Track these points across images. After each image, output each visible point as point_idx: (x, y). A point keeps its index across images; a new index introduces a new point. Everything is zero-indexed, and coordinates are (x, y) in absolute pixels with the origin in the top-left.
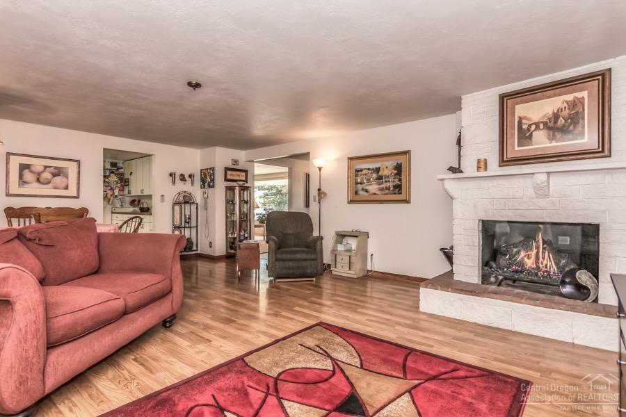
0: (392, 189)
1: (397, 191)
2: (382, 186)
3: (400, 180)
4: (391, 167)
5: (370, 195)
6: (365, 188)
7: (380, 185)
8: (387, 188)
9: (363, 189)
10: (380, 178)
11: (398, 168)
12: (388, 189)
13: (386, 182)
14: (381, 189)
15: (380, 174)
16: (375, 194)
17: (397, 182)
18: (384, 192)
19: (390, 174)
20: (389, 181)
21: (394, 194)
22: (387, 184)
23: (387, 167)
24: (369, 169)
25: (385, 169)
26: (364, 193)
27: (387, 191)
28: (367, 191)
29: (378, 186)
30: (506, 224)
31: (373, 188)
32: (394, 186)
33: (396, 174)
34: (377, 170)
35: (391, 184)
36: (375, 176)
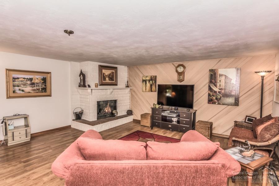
0: (40, 90)
1: (43, 91)
2: (34, 88)
3: (45, 86)
4: (40, 79)
5: (26, 93)
6: (21, 89)
7: (33, 87)
8: (37, 89)
9: (20, 90)
10: (33, 84)
11: (44, 80)
12: (39, 90)
13: (37, 86)
14: (34, 90)
15: (33, 82)
16: (29, 92)
17: (43, 86)
18: (35, 92)
19: (39, 82)
20: (39, 86)
21: (42, 92)
22: (38, 87)
23: (37, 79)
24: (24, 78)
25: (36, 79)
26: (21, 92)
27: (37, 91)
28: (23, 91)
29: (31, 88)
30: (102, 102)
31: (28, 89)
32: (42, 88)
33: (43, 83)
34: (31, 79)
35: (40, 88)
36: (29, 82)
